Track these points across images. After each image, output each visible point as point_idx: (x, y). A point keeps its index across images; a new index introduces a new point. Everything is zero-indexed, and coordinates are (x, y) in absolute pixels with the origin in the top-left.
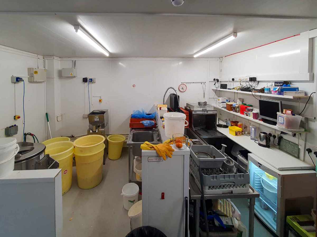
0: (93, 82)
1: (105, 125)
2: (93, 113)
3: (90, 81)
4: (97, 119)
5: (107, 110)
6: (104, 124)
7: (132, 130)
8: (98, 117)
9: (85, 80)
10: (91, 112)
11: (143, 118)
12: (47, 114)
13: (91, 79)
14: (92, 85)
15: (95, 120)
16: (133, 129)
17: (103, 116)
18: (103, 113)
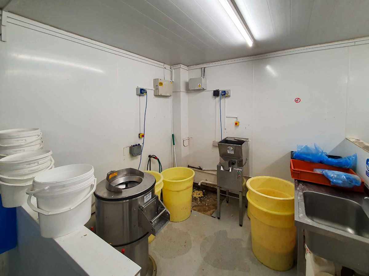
0: (226, 95)
1: (244, 163)
2: (226, 141)
3: (222, 93)
4: (231, 151)
5: (247, 139)
6: (242, 161)
7: (299, 185)
8: (232, 148)
9: (216, 93)
10: (223, 139)
11: (321, 162)
12: (173, 135)
13: (225, 92)
14: (225, 101)
15: (228, 152)
16: (299, 182)
17: (241, 148)
18: (240, 142)
